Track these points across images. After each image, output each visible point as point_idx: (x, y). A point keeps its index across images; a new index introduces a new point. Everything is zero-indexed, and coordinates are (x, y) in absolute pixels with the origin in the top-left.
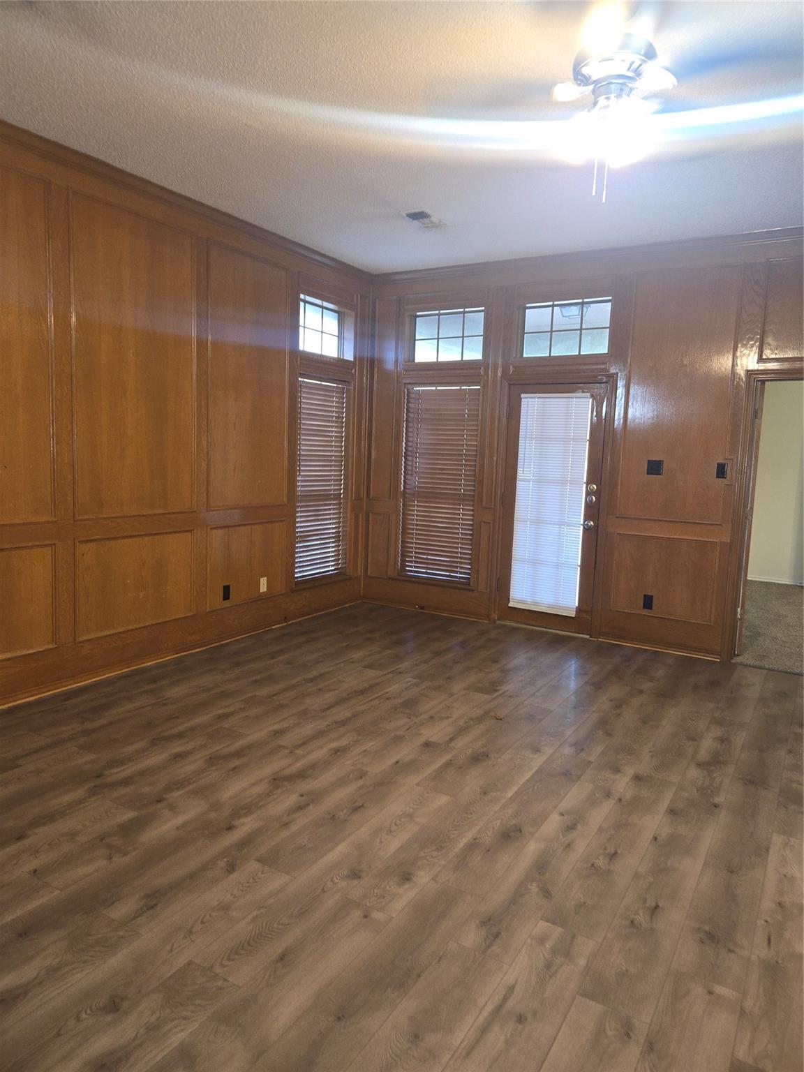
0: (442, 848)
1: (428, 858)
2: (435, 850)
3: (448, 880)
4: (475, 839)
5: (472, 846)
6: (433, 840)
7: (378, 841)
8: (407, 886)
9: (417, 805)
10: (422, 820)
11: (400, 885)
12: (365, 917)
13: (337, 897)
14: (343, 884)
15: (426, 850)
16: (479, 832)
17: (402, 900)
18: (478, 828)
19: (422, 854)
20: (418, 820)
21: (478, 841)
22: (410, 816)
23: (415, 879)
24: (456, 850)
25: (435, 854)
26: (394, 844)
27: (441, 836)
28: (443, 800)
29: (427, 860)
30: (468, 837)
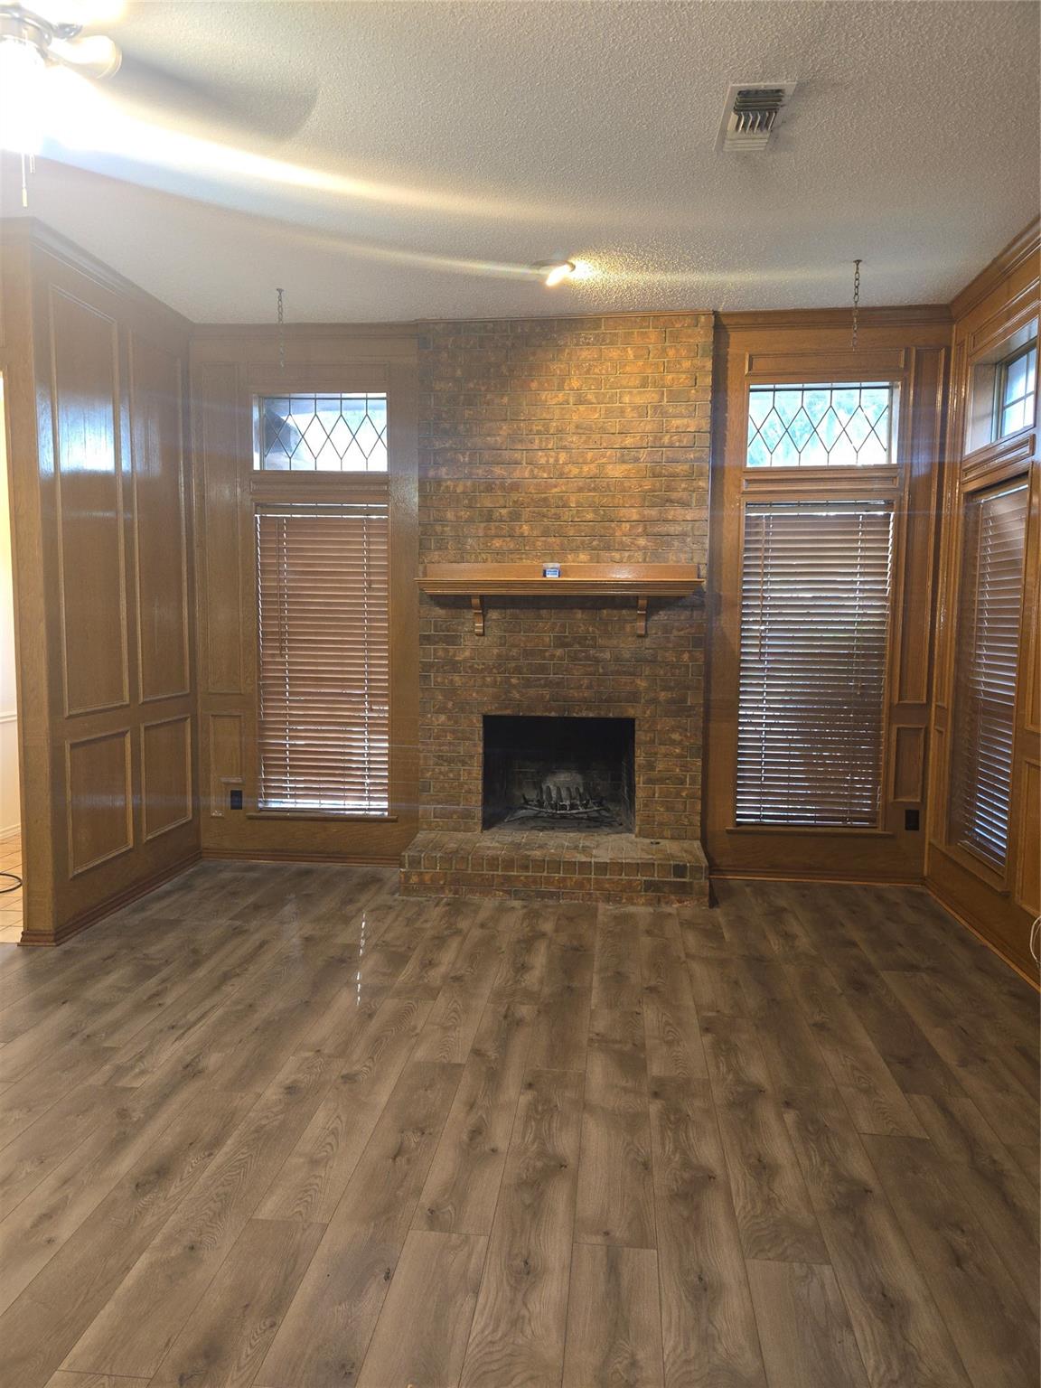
0: (256, 1131)
1: (273, 1115)
2: (265, 1125)
3: (242, 1098)
4: (210, 1155)
5: (216, 1143)
6: (269, 1139)
7: (343, 1118)
8: (287, 1082)
9: (311, 1185)
10: (295, 1161)
11: (295, 1081)
12: (319, 1051)
13: (355, 1057)
14: (357, 1068)
15: (276, 1123)
16: (205, 1167)
17: (289, 1068)
18: (206, 1174)
19: (281, 1117)
20: (302, 1160)
21: (206, 1153)
22: (314, 1162)
23: (281, 1090)
24: (236, 1133)
25: (264, 1122)
26: (320, 1118)
27: (260, 1146)
28: (269, 1209)
29: (272, 1112)
30: (220, 1157)
